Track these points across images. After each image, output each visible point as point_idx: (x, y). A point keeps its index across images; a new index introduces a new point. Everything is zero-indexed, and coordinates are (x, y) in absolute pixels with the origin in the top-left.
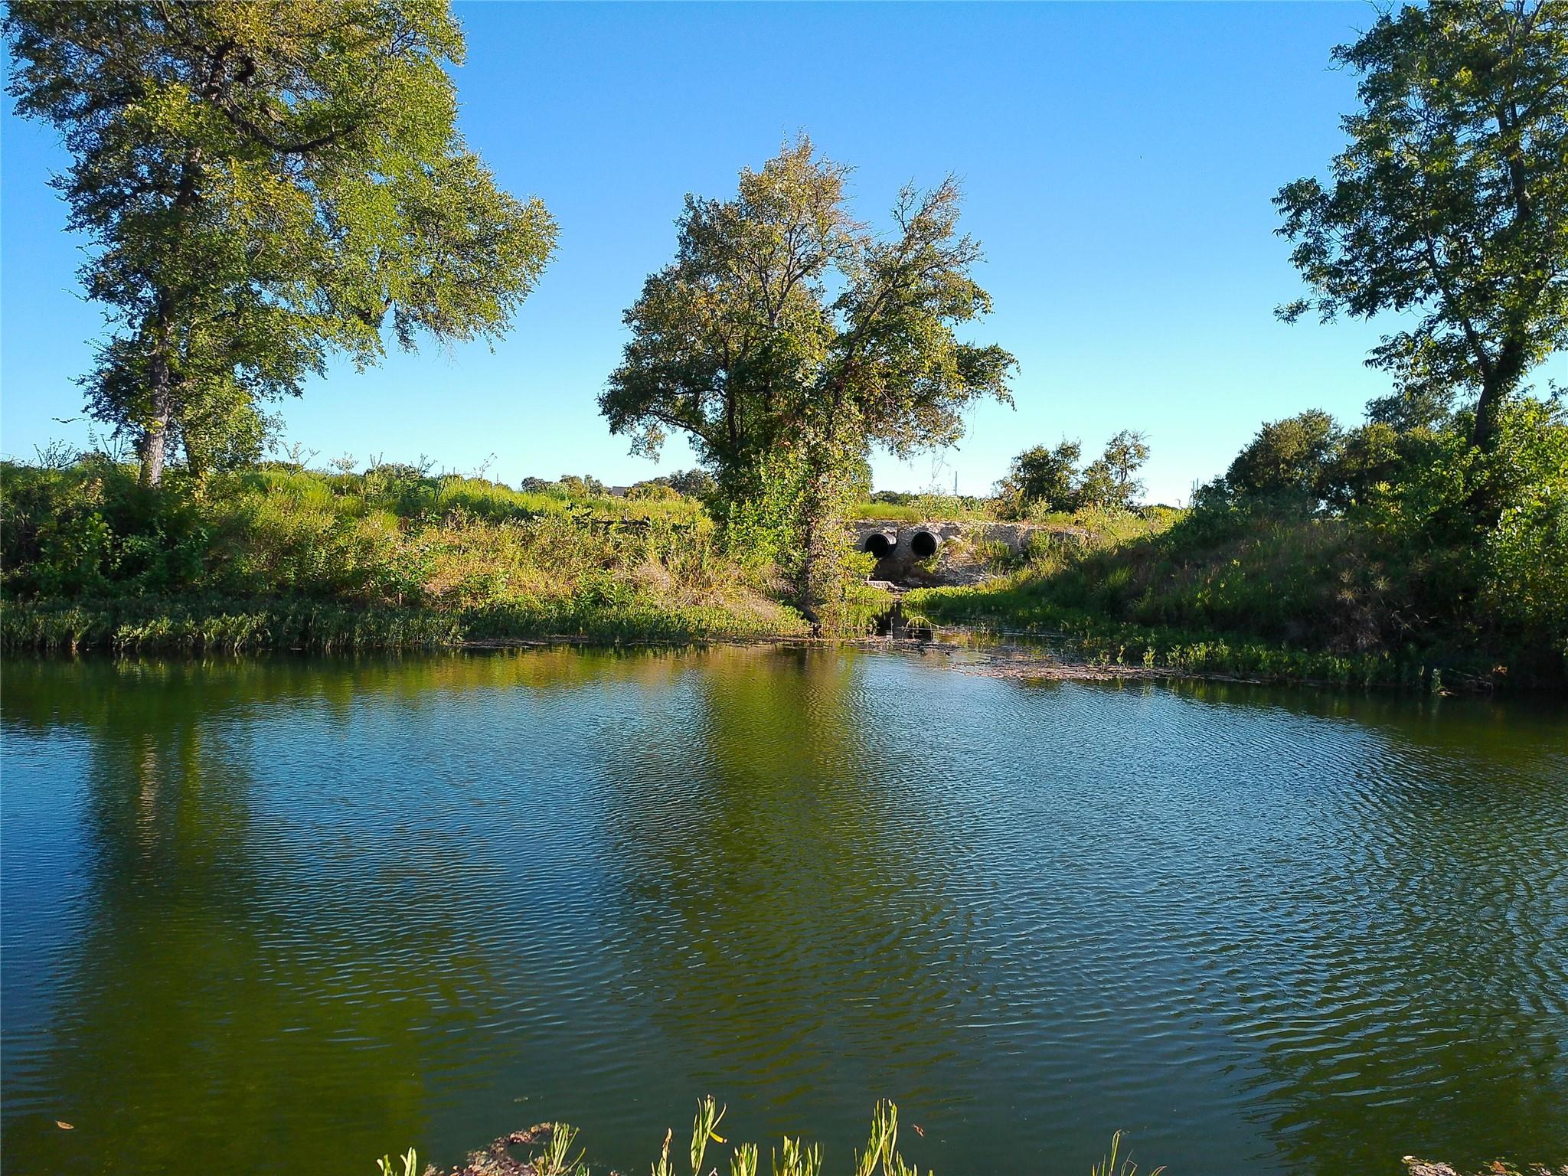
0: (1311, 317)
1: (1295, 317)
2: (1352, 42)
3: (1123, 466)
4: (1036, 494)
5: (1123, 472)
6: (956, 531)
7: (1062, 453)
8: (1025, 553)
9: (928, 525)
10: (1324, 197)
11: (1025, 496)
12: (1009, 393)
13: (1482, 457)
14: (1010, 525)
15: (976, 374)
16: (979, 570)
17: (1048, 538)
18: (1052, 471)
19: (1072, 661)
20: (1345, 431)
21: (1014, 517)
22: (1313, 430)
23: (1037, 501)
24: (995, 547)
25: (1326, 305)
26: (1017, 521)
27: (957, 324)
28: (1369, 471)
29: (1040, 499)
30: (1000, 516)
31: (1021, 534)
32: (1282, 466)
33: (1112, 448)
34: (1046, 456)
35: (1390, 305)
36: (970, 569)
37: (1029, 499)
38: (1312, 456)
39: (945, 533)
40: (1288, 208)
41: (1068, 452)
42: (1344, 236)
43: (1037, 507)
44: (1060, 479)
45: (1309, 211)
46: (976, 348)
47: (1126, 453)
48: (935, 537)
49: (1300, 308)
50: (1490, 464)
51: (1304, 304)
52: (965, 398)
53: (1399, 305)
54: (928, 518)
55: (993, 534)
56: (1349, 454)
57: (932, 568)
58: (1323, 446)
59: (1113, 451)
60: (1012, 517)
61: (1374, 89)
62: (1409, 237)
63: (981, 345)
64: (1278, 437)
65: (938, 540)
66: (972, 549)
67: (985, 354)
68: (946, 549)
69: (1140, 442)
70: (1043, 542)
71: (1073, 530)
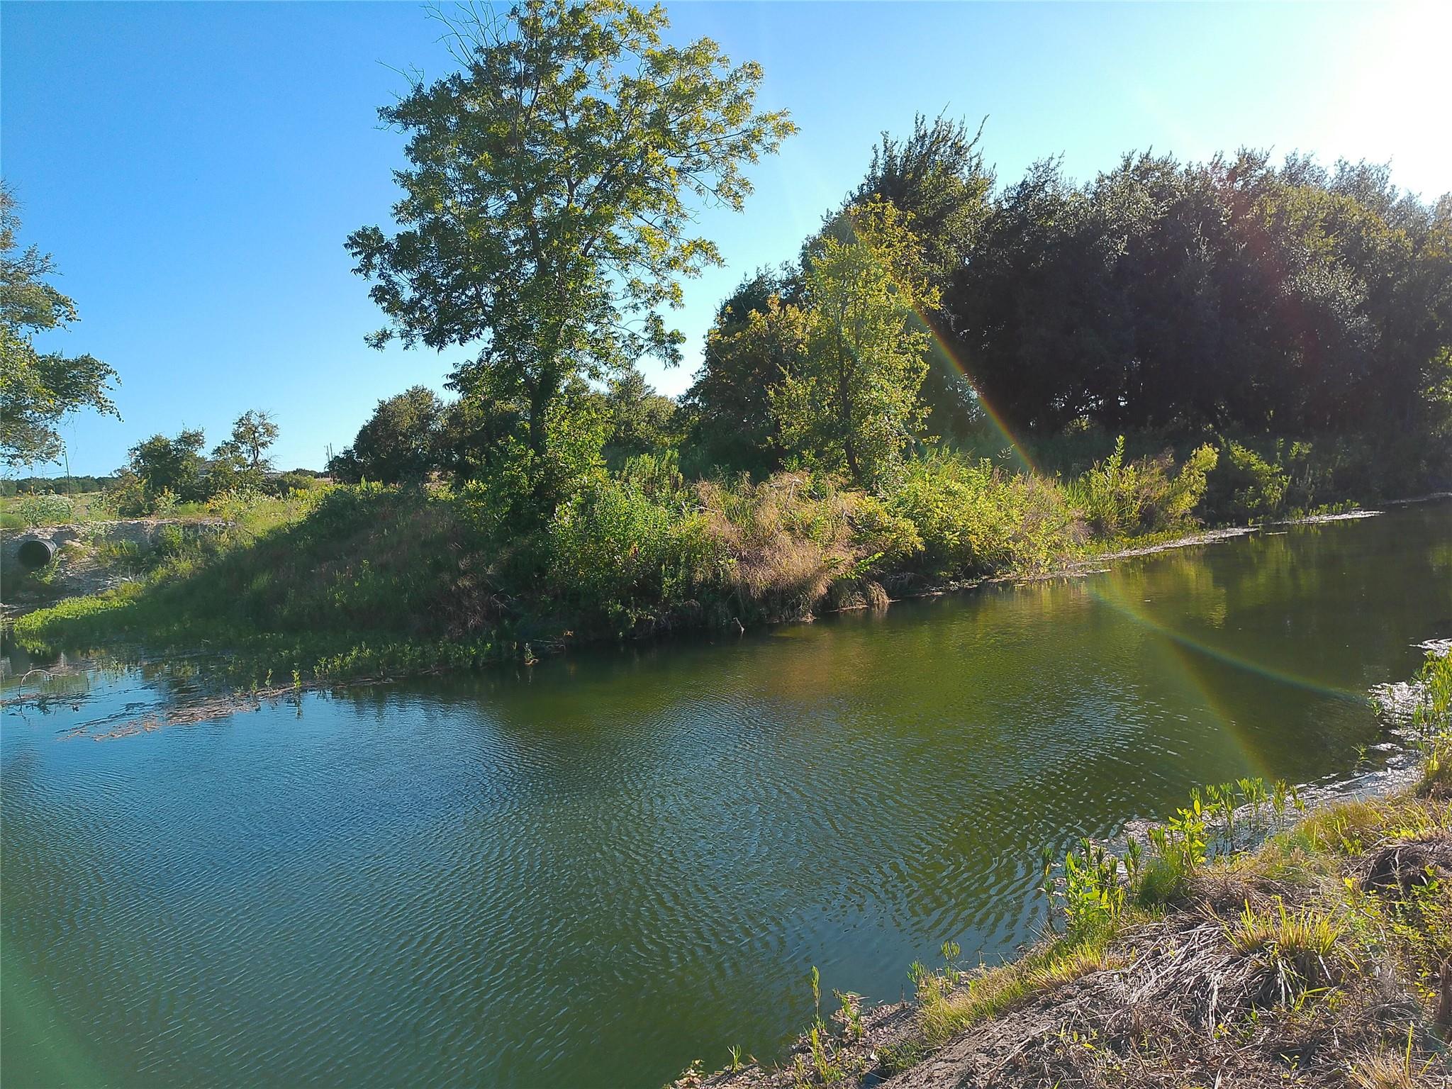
0: (395, 344)
1: (383, 345)
2: (394, 105)
3: (254, 444)
4: (162, 484)
5: (255, 450)
6: (73, 535)
7: (184, 441)
8: (158, 550)
9: (36, 531)
10: (388, 245)
11: (149, 488)
12: (111, 405)
13: (537, 460)
14: (136, 522)
15: (68, 386)
16: (106, 574)
17: (181, 532)
18: (177, 460)
19: (219, 691)
20: (445, 404)
21: (140, 511)
22: (420, 405)
23: (163, 492)
24: (121, 547)
25: (404, 335)
26: (143, 515)
27: (37, 332)
28: (469, 438)
29: (166, 490)
30: (122, 512)
31: (149, 530)
32: (400, 438)
33: (239, 427)
34: (167, 445)
35: (455, 341)
36: (95, 574)
37: (154, 490)
38: (423, 428)
39: (59, 538)
40: (360, 253)
41: (192, 440)
42: (411, 280)
43: (165, 499)
44: (186, 467)
45: (378, 255)
46: (64, 358)
47: (255, 432)
48: (47, 544)
49: (384, 336)
50: (543, 464)
51: (388, 332)
52: (59, 412)
53: (462, 341)
54: (35, 523)
55: (115, 535)
56: (451, 425)
57: (49, 579)
58: (429, 417)
59: (241, 430)
60: (137, 512)
61: (418, 151)
62: (461, 284)
63: (70, 356)
64: (393, 413)
65: (51, 547)
66: (94, 552)
67: (76, 364)
68: (63, 555)
69: (268, 421)
70: (177, 536)
71: (208, 521)
